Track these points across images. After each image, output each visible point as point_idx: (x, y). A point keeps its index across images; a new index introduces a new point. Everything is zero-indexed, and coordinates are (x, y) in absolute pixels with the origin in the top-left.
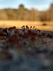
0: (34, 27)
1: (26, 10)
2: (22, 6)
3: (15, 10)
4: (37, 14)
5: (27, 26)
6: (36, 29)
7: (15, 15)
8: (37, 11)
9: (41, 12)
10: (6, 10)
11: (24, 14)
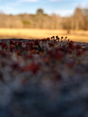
0: (66, 37)
1: (46, 15)
2: (40, 11)
3: (32, 16)
4: (59, 21)
5: (57, 37)
6: (69, 40)
7: (32, 22)
8: (59, 17)
9: (63, 18)
10: (22, 16)
11: (43, 21)
